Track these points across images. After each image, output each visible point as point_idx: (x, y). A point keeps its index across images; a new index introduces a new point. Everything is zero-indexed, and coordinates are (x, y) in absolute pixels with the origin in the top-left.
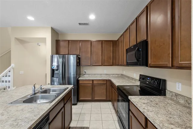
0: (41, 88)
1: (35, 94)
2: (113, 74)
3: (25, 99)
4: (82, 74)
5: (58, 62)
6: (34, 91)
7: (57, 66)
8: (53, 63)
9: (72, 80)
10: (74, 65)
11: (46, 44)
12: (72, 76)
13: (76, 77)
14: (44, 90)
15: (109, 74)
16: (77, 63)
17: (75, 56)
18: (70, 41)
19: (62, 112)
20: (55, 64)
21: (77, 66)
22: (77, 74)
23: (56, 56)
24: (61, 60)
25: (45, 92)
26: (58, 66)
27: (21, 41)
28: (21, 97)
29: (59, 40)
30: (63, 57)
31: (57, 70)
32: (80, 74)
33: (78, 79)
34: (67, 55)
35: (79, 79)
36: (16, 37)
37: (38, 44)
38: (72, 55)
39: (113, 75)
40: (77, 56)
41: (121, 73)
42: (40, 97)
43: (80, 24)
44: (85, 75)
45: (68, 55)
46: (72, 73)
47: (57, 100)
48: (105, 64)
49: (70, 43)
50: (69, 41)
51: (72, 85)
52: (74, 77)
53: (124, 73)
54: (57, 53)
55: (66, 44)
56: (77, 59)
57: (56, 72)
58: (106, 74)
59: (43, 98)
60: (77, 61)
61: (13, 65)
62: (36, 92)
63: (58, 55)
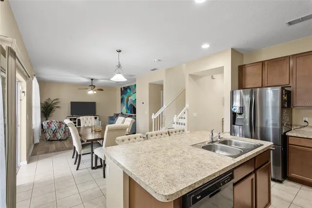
0: (219, 136)
1: (213, 142)
3: (203, 145)
4: (296, 126)
5: (242, 100)
6: (212, 139)
7: (240, 107)
8: (234, 103)
9: (271, 134)
10: (274, 108)
11: (223, 76)
12: (271, 127)
13: (281, 129)
14: (223, 140)
16: (283, 101)
17: (278, 89)
18: (266, 63)
19: (252, 180)
20: (237, 104)
21: (283, 107)
22: (282, 125)
23: (238, 91)
24: (247, 98)
25: (225, 142)
26: (242, 108)
27: (195, 77)
28: (199, 142)
29: (245, 65)
30: (252, 92)
31: (240, 114)
32: (291, 125)
33: (285, 133)
34: (258, 89)
35: (289, 134)
36: (190, 73)
37: (212, 77)
38: (269, 88)
40: (283, 89)
42: (219, 147)
43: (290, 23)
44: (305, 128)
45: (261, 89)
46: (270, 122)
47: (243, 157)
49: (266, 66)
50: (263, 63)
51: (270, 141)
52: (274, 130)
54: (241, 86)
55: (257, 70)
56: (282, 94)
57: (238, 117)
59: (222, 150)
60: (282, 98)
61: (187, 106)
62: (214, 140)
63: (242, 90)
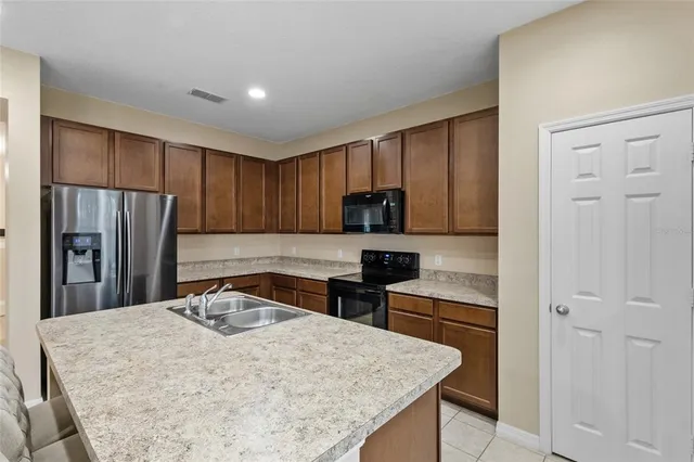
2: (259, 259)
15: (247, 260)
18: (117, 135)
30: (124, 198)
39: (260, 262)
41: (279, 255)
43: (196, 93)
48: (246, 228)
49: (117, 144)
50: (110, 133)
53: (294, 252)
58: (241, 260)
